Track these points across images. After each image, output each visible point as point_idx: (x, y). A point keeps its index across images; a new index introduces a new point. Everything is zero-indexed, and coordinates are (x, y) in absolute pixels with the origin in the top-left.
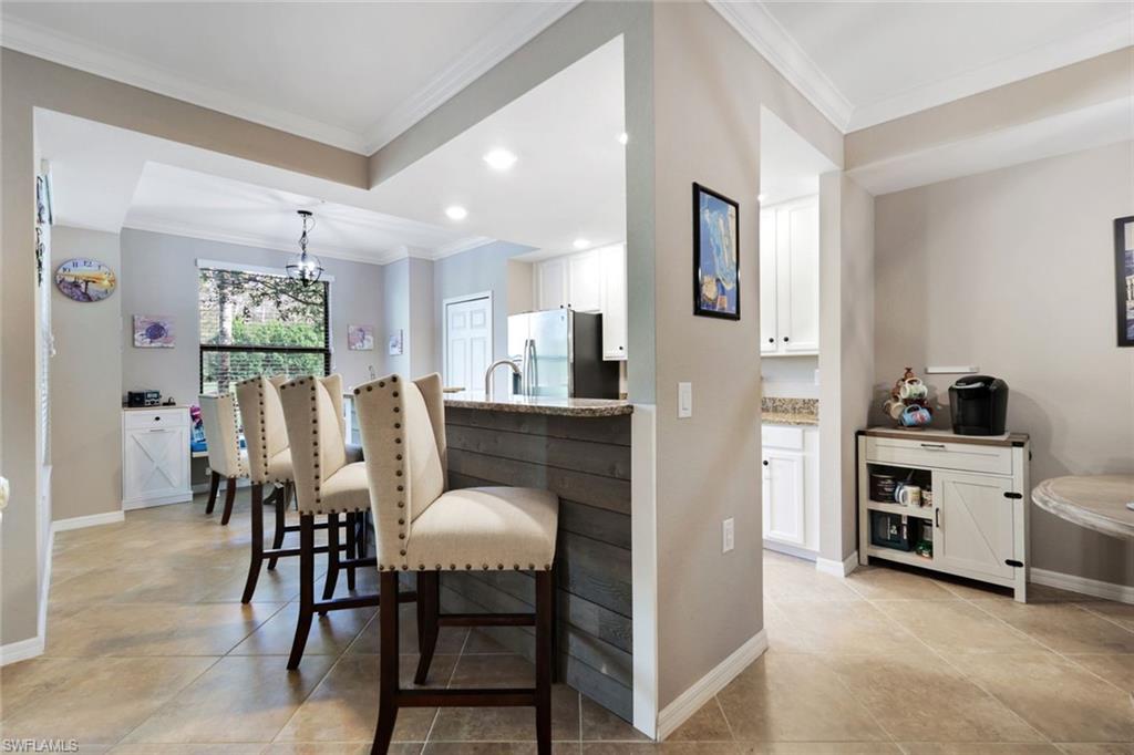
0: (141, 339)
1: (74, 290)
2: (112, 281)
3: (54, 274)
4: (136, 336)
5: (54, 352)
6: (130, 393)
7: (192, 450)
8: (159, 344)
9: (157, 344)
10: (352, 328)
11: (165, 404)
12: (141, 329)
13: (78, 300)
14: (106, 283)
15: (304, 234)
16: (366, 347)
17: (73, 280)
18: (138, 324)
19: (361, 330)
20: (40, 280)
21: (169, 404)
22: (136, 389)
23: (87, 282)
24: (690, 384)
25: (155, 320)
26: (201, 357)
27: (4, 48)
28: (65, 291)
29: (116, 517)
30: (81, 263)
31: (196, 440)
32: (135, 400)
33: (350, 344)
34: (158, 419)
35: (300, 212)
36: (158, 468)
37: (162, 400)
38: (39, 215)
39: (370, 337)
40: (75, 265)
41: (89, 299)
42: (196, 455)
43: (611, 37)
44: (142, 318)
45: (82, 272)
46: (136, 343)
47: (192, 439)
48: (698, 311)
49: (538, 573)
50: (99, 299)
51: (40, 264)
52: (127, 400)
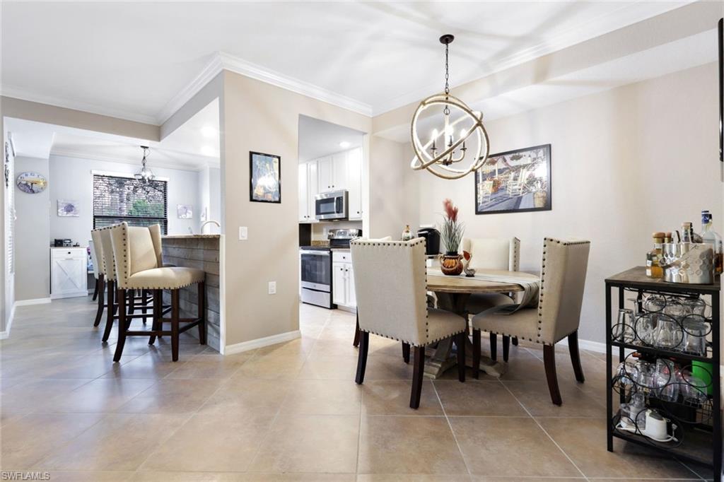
0: (62, 212)
1: (27, 187)
2: (45, 183)
3: (16, 180)
4: (59, 211)
5: (16, 218)
6: (56, 240)
7: (88, 270)
8: (71, 215)
9: (70, 214)
10: (180, 207)
11: (74, 246)
12: (62, 207)
13: (28, 192)
14: (42, 184)
15: (144, 158)
16: (188, 217)
17: (25, 182)
18: (60, 204)
19: (185, 208)
20: (7, 185)
21: (76, 246)
22: (58, 238)
23: (32, 184)
24: (240, 228)
25: (70, 202)
26: (94, 222)
27: (3, 97)
28: (21, 188)
29: (47, 301)
30: (29, 174)
31: (90, 264)
32: (58, 243)
33: (179, 215)
34: (69, 253)
35: (142, 147)
36: (70, 279)
37: (72, 244)
38: (7, 158)
39: (190, 212)
40: (27, 175)
41: (33, 192)
42: (89, 272)
43: (215, 98)
44: (62, 201)
45: (30, 178)
46: (60, 215)
47: (88, 264)
48: (252, 200)
49: (172, 290)
50: (38, 192)
51: (7, 180)
52: (54, 243)
